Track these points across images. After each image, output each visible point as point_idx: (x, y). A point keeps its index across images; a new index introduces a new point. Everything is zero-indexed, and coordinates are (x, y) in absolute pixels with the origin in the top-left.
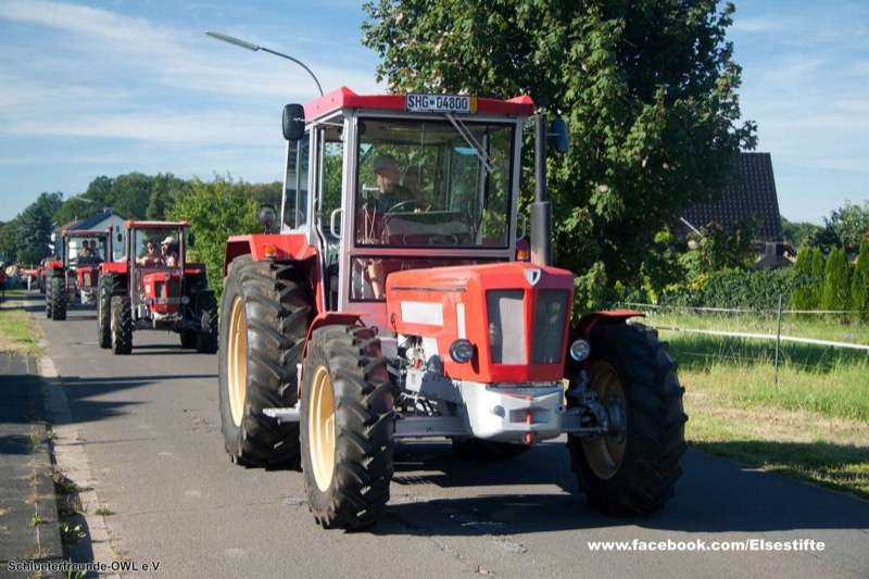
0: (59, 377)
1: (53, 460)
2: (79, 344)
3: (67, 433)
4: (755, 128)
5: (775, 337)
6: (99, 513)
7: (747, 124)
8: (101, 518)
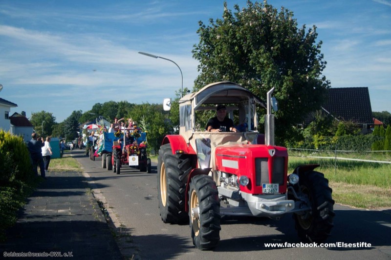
0: (91, 177)
1: (94, 197)
2: (95, 168)
3: (96, 190)
4: (330, 83)
5: (335, 158)
6: (110, 207)
7: (327, 82)
8: (110, 209)
